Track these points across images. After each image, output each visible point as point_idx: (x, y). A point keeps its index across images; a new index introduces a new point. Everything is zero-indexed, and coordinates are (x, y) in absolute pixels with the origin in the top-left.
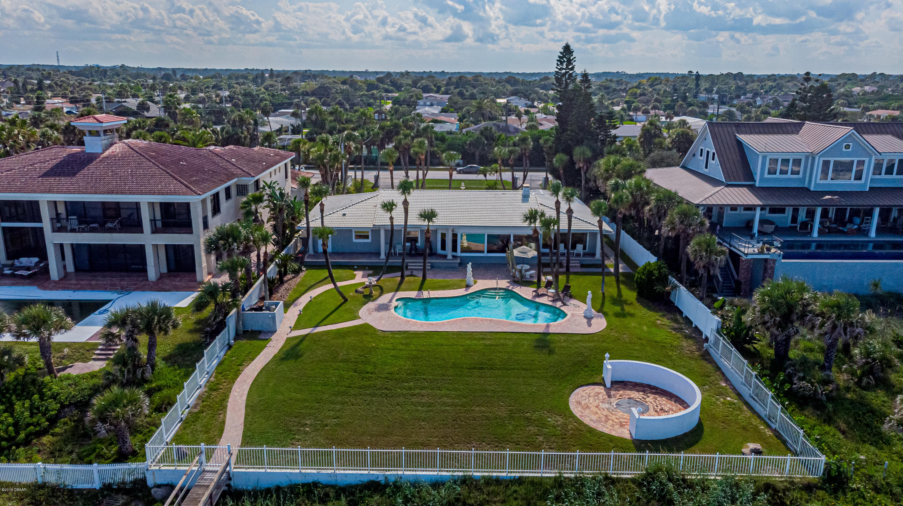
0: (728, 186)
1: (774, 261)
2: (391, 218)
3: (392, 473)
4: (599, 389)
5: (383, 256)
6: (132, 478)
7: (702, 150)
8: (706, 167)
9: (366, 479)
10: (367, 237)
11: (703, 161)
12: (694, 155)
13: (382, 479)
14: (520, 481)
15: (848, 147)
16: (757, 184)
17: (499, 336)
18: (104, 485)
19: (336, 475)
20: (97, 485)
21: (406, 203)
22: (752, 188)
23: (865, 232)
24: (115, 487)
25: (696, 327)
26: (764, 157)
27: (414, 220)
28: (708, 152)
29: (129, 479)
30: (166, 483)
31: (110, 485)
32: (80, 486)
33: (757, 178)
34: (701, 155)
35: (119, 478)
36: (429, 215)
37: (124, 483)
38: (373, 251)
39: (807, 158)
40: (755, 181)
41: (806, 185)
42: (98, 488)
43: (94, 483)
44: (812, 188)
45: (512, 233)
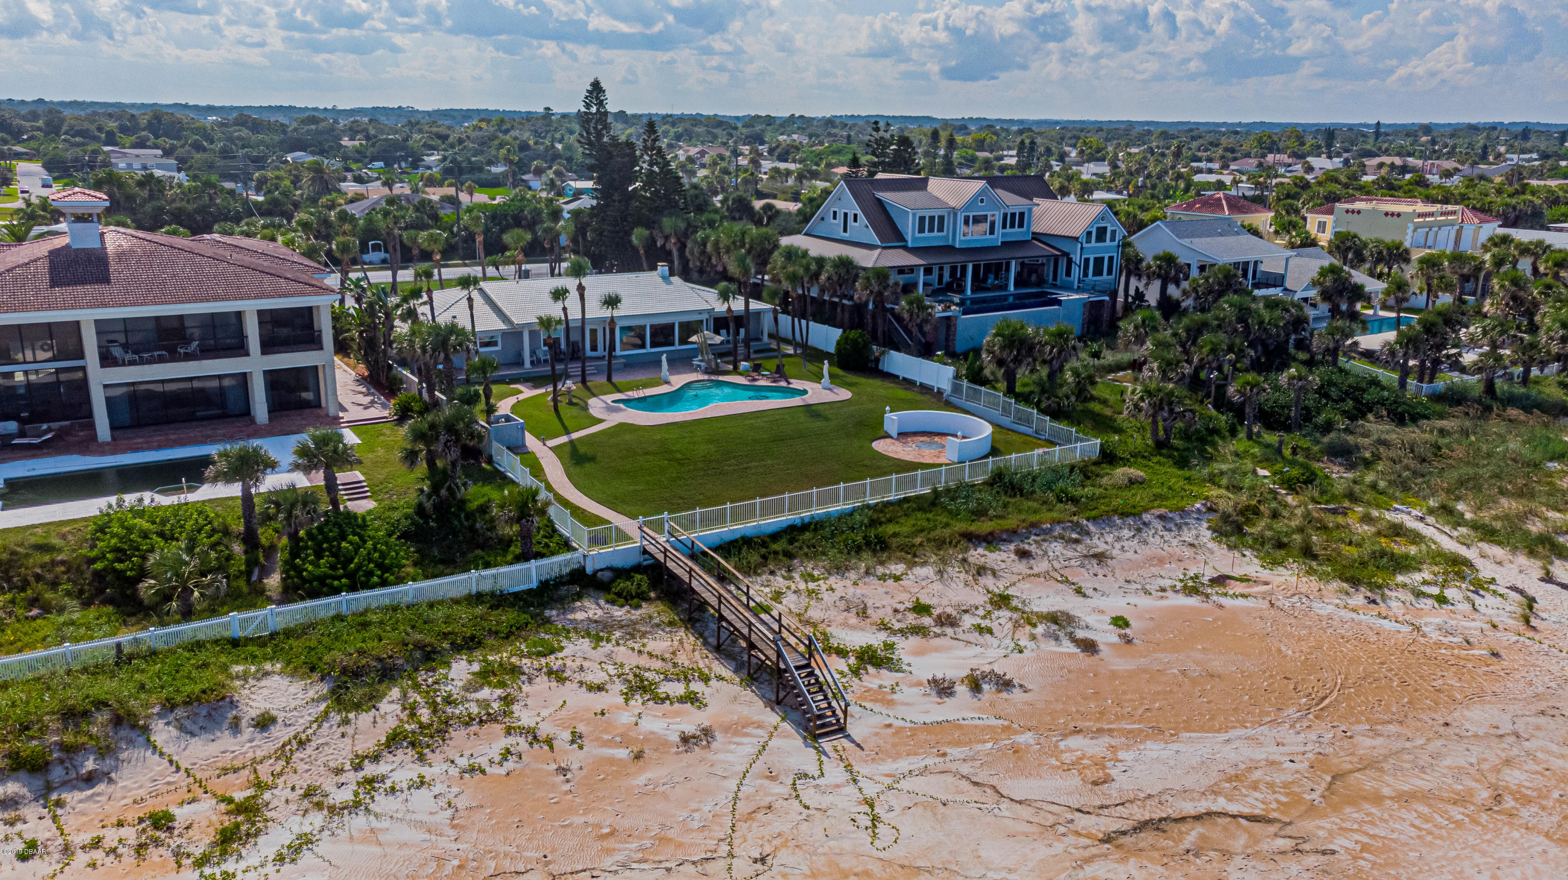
0: (884, 248)
1: (956, 317)
2: (565, 309)
3: (806, 514)
4: (888, 441)
5: (527, 364)
6: (568, 570)
7: (835, 213)
8: (845, 230)
9: (785, 525)
10: (495, 344)
11: (839, 225)
12: (823, 219)
13: (798, 522)
14: (906, 500)
15: (982, 201)
16: (910, 245)
18: (541, 582)
19: (760, 526)
20: (534, 585)
21: (581, 289)
22: (905, 248)
23: (1005, 287)
24: (552, 583)
25: (921, 384)
26: (914, 215)
27: (595, 310)
28: (846, 215)
29: (566, 570)
30: (603, 566)
31: (547, 581)
32: (517, 589)
33: (909, 238)
34: (835, 218)
35: (555, 572)
36: (612, 301)
37: (561, 577)
38: (503, 361)
39: (949, 214)
40: (905, 241)
41: (950, 243)
42: (535, 587)
43: (531, 582)
44: (957, 246)
45: (677, 320)
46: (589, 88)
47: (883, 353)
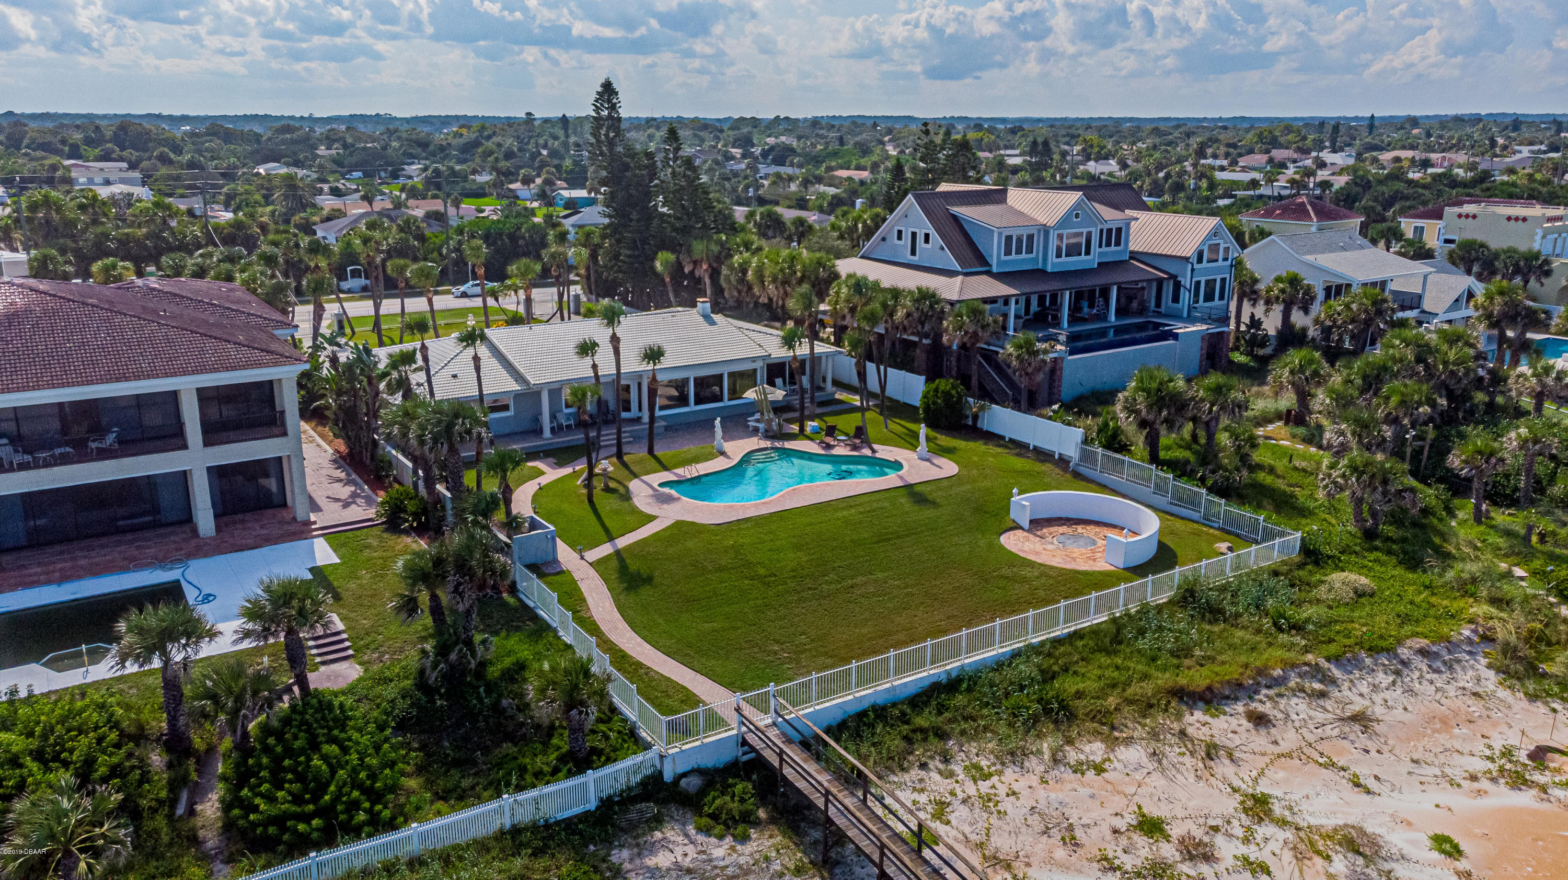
0: (967, 274)
1: (1062, 359)
2: (595, 366)
3: (953, 665)
4: (1019, 533)
5: (547, 433)
6: (639, 778)
7: (900, 232)
8: (913, 252)
9: (926, 683)
10: (506, 408)
11: (905, 246)
12: (884, 239)
13: (944, 679)
14: (1077, 635)
15: (1077, 216)
16: (995, 269)
17: (866, 498)
18: (601, 800)
19: (894, 688)
20: (592, 805)
21: (615, 340)
22: (989, 273)
23: (1103, 317)
24: (616, 799)
25: (1035, 448)
26: (1000, 234)
27: (632, 364)
28: (914, 235)
29: (636, 779)
30: (689, 768)
31: (610, 798)
32: (567, 814)
33: (994, 261)
34: (900, 238)
35: (621, 784)
36: (653, 355)
37: (629, 789)
38: (516, 430)
39: (1039, 231)
40: (990, 266)
41: (1040, 266)
42: (593, 809)
43: (588, 801)
44: (1049, 269)
45: (725, 370)
46: (600, 89)
47: (982, 408)
